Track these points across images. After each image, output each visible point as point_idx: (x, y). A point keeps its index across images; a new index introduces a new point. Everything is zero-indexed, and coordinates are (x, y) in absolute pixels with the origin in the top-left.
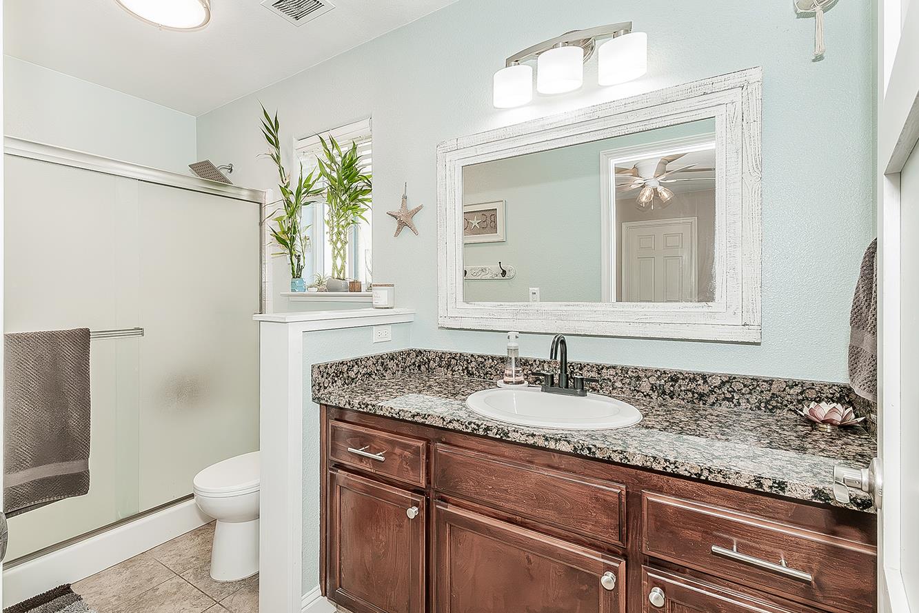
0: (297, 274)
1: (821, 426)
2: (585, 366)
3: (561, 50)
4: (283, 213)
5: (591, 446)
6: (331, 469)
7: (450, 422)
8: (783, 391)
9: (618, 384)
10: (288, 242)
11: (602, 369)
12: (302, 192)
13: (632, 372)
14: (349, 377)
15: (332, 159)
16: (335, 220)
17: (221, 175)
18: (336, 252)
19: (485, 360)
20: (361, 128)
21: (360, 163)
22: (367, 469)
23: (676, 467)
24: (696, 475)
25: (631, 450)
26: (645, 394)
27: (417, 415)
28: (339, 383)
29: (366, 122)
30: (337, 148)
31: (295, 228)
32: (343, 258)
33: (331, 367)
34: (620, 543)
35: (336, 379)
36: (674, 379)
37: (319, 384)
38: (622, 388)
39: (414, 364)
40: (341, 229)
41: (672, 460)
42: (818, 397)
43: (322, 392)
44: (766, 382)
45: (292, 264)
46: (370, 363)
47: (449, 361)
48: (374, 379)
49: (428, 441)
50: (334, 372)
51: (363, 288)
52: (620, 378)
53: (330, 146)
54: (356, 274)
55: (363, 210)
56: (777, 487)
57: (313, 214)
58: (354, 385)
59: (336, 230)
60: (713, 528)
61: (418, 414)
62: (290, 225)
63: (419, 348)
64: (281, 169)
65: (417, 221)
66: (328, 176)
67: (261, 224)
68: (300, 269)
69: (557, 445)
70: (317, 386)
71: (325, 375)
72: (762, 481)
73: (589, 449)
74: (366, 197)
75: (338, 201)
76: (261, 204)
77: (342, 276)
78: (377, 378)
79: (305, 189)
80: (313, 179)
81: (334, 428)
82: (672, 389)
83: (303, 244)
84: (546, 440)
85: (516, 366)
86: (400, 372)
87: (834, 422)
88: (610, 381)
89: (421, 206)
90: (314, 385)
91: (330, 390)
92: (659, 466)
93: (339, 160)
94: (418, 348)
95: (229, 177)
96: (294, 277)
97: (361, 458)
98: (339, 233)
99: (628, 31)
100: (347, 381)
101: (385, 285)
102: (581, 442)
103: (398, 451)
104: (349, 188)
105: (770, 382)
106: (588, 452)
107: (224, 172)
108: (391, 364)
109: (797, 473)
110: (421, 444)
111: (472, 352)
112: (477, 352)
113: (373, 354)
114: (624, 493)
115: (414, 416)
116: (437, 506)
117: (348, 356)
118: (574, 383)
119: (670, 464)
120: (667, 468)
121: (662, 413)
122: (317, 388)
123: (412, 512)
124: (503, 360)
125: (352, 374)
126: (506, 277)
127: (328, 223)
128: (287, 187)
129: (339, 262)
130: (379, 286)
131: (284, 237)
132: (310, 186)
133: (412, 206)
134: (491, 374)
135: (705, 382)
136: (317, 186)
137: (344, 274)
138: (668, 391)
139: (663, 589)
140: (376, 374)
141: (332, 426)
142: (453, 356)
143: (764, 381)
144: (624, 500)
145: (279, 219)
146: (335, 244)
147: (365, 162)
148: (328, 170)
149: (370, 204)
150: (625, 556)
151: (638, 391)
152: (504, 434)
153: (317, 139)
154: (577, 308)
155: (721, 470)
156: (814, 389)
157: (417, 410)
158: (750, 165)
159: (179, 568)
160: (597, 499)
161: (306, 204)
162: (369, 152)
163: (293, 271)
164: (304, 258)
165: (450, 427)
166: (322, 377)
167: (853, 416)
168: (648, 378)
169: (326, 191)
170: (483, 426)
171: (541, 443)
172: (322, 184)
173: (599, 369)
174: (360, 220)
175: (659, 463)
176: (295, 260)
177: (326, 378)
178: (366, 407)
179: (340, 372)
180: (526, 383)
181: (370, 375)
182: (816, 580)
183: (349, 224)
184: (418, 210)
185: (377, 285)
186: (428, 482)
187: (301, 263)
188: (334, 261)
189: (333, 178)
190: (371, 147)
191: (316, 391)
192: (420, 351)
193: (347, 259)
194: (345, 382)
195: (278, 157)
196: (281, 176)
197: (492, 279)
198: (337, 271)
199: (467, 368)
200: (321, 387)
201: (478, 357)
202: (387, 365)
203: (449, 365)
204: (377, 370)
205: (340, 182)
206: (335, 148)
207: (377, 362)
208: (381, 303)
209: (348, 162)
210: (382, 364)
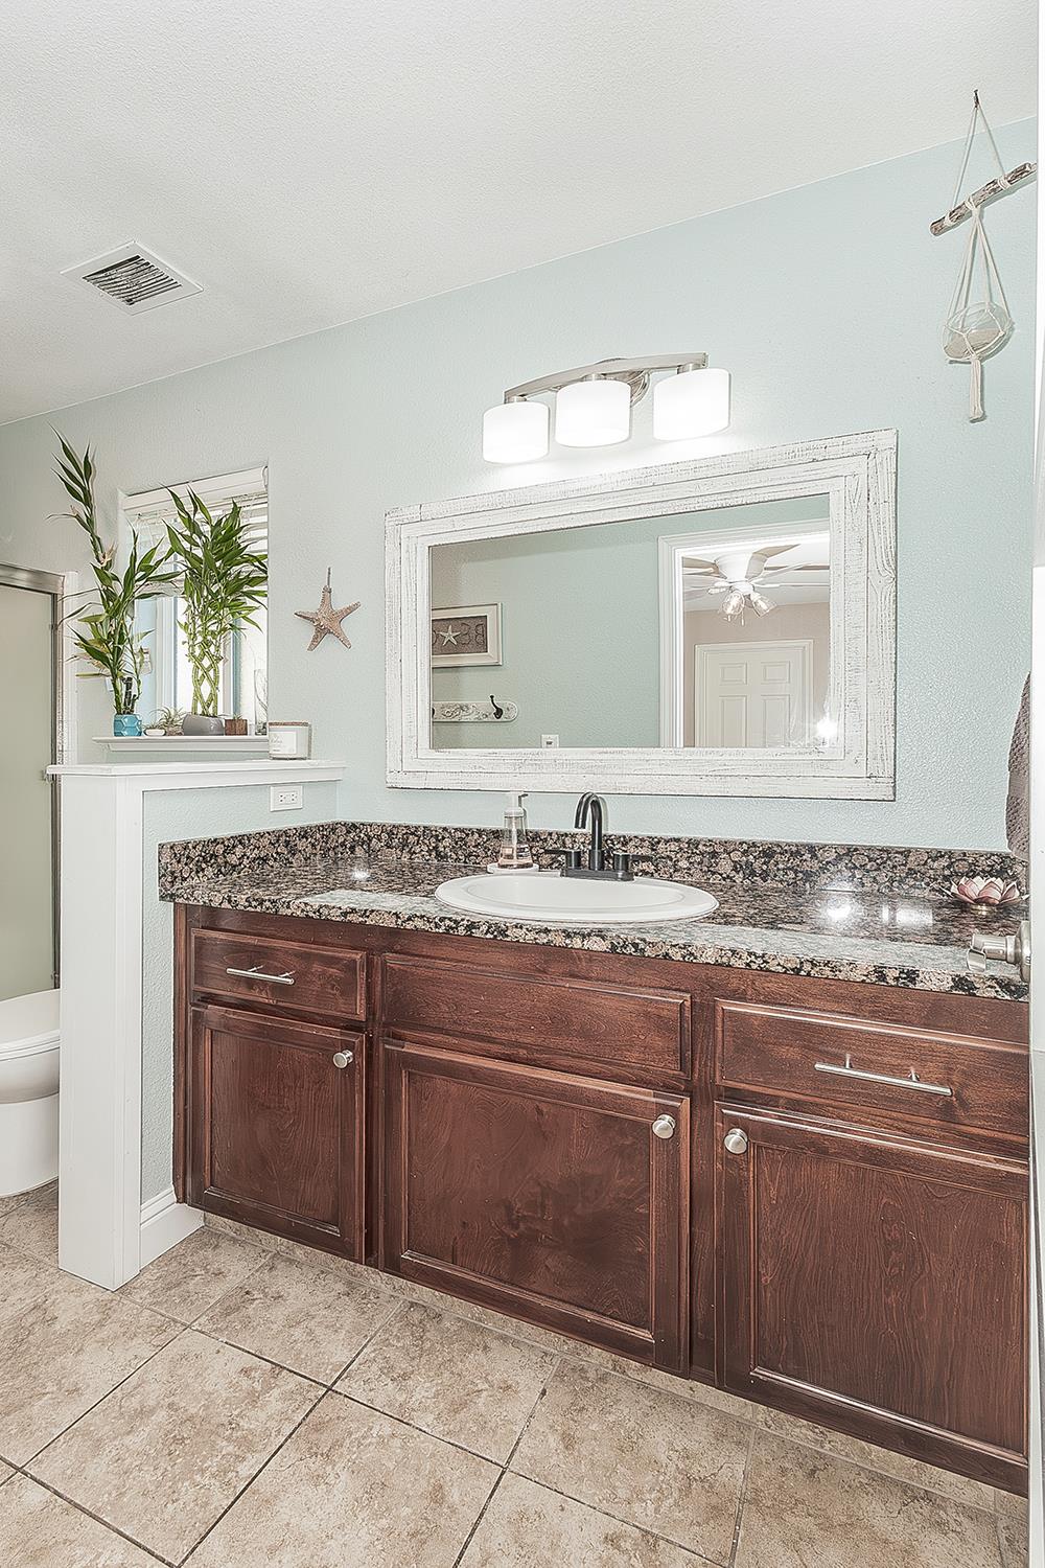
0: (125, 707)
1: (974, 907)
2: (631, 840)
3: (594, 385)
4: (100, 611)
5: (637, 941)
6: (194, 1005)
7: (409, 919)
8: (924, 865)
9: (683, 864)
10: (110, 656)
11: (658, 843)
12: (137, 578)
13: (704, 845)
14: (226, 862)
15: (192, 526)
16: (199, 622)
18: (200, 673)
19: (467, 835)
20: (247, 482)
21: (243, 537)
22: (261, 1000)
23: (764, 962)
24: (793, 970)
25: (699, 943)
26: (724, 875)
27: (350, 913)
28: (210, 872)
29: (258, 473)
30: (204, 510)
31: (121, 634)
32: (214, 684)
33: (194, 848)
34: (682, 1074)
35: (204, 866)
36: (768, 853)
37: (173, 873)
38: (689, 869)
39: (343, 844)
40: (209, 637)
41: (760, 953)
42: (972, 871)
43: (178, 885)
44: (901, 853)
45: (116, 691)
46: (265, 841)
47: (403, 837)
48: (272, 867)
49: (370, 951)
50: (200, 855)
51: (252, 730)
52: (686, 855)
53: (189, 507)
54: (237, 708)
55: (251, 609)
56: (905, 978)
57: (156, 613)
58: (235, 875)
59: (200, 639)
60: (817, 1041)
61: (353, 911)
62: (112, 630)
63: (352, 821)
64: (96, 542)
65: (348, 626)
66: (187, 554)
67: (55, 627)
68: (130, 700)
69: (585, 942)
70: (170, 876)
71: (184, 860)
72: (886, 971)
73: (635, 945)
74: (255, 588)
75: (205, 594)
76: (54, 594)
77: (211, 711)
78: (277, 865)
79: (143, 570)
80: (156, 557)
81: (200, 941)
82: (765, 867)
83: (138, 660)
84: (568, 936)
85: (519, 842)
86: (318, 857)
87: (991, 901)
88: (671, 860)
89: (357, 606)
90: (164, 875)
91: (193, 882)
92: (739, 962)
93: (206, 529)
94: (350, 820)
96: (118, 713)
97: (250, 983)
98: (206, 644)
99: (701, 364)
100: (223, 870)
101: (292, 724)
102: (622, 936)
103: (317, 967)
104: (225, 574)
105: (906, 853)
106: (633, 949)
108: (301, 844)
109: (933, 959)
110: (358, 956)
111: (444, 825)
112: (452, 824)
113: (270, 828)
114: (688, 1004)
115: (345, 914)
116: (387, 1046)
117: (225, 831)
118: (613, 864)
119: (756, 958)
120: (752, 964)
121: (748, 898)
122: (169, 879)
123: (344, 1058)
124: (497, 834)
125: (233, 859)
126: (503, 719)
127: (186, 627)
128: (106, 568)
129: (206, 689)
130: (281, 724)
131: (101, 648)
132: (151, 568)
133: (339, 604)
134: (477, 856)
135: (814, 856)
136: (165, 569)
137: (216, 707)
138: (758, 871)
139: (745, 1130)
140: (275, 859)
141: (196, 938)
142: (413, 831)
143: (897, 852)
144: (687, 1014)
145: (91, 620)
146: (199, 660)
147: (253, 534)
148: (186, 545)
149: (263, 600)
150: (690, 1092)
151: (713, 873)
152: (499, 932)
153: (164, 494)
154: (616, 756)
155: (829, 962)
156: (965, 860)
157: (352, 906)
158: (879, 560)
160: (647, 1015)
161: (142, 597)
162: (264, 519)
163: (118, 703)
164: (139, 682)
165: (408, 927)
166: (179, 862)
167: (1017, 893)
168: (729, 854)
169: (182, 577)
170: (465, 922)
171: (559, 940)
172: (177, 565)
173: (654, 843)
174: (245, 624)
175: (740, 958)
176: (122, 688)
177: (186, 864)
178: (261, 904)
179: (212, 855)
180: (536, 866)
181: (265, 860)
182: (958, 1096)
183: (225, 629)
184: (350, 610)
185: (277, 724)
186: (370, 1011)
187: (134, 691)
188: (196, 687)
189: (195, 557)
190: (266, 511)
191: (167, 884)
192: (353, 825)
193: (220, 685)
194: (219, 870)
195: (90, 521)
196: (96, 551)
197: (479, 722)
198: (203, 703)
199: (436, 848)
200: (176, 877)
201: (456, 830)
202: (296, 845)
203: (404, 844)
204: (277, 853)
205: (210, 565)
206: (199, 511)
207: (278, 841)
208: (284, 751)
209: (223, 533)
210: (287, 843)
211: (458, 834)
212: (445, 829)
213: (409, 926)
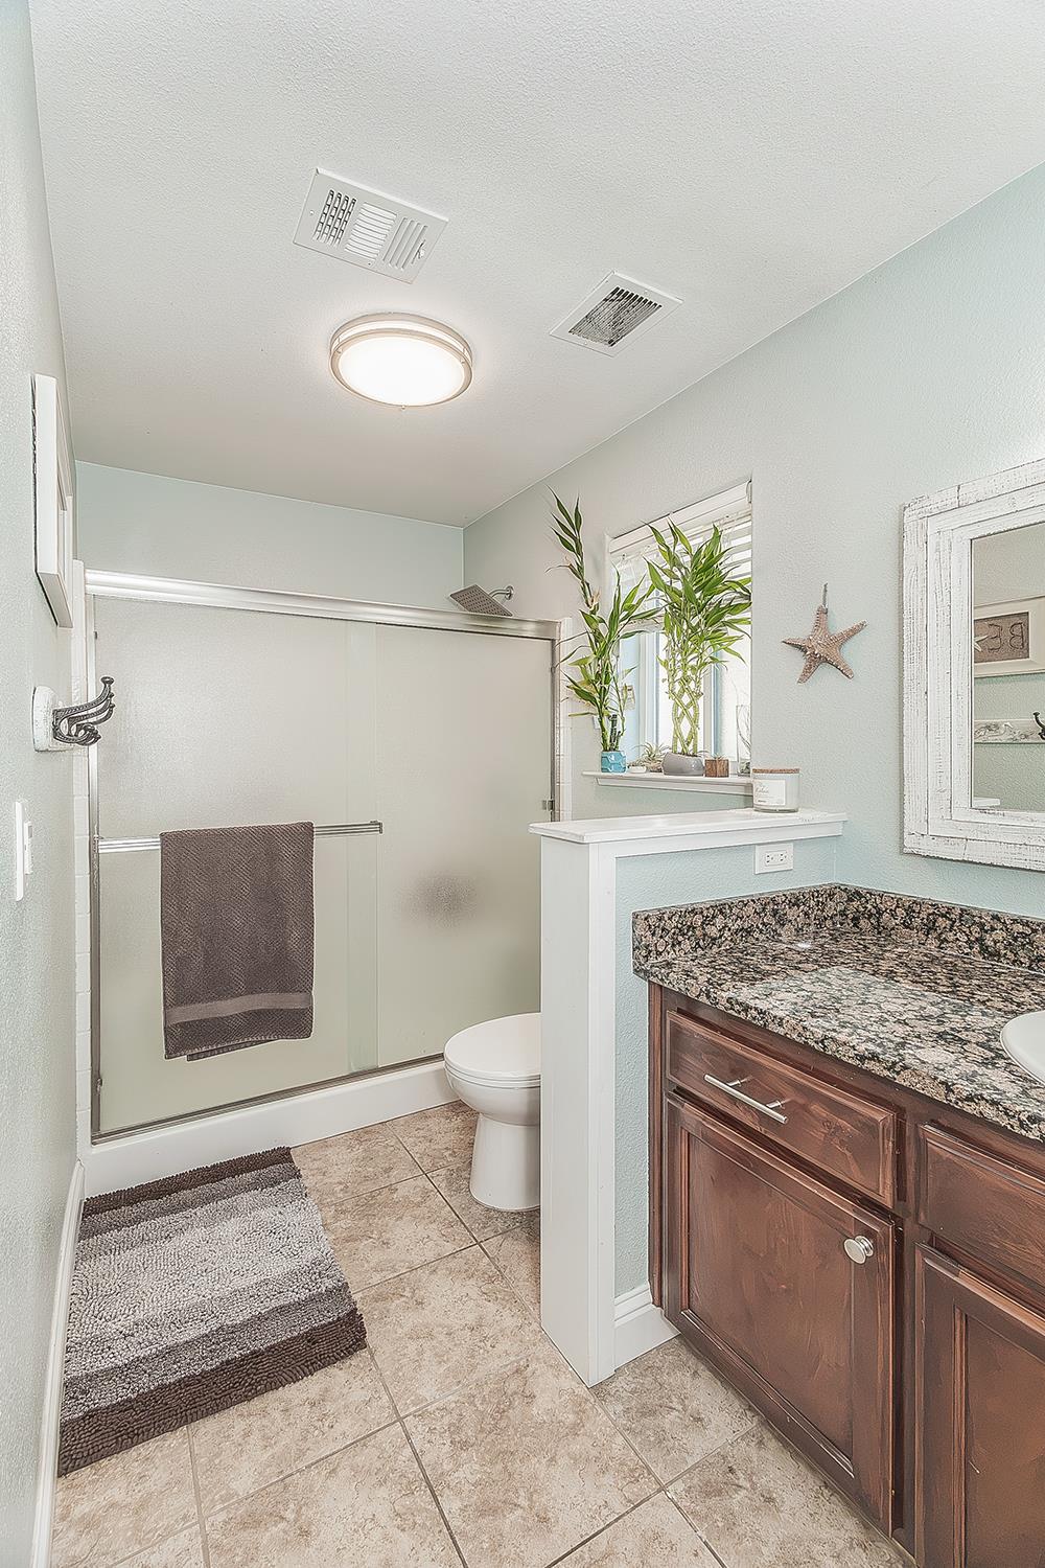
0: (610, 744)
4: (588, 653)
6: (671, 1097)
7: (969, 1098)
10: (596, 695)
12: (621, 617)
14: (705, 935)
15: (673, 560)
16: (679, 658)
17: (495, 604)
18: (680, 710)
19: (1036, 930)
20: (731, 502)
21: (724, 564)
22: (746, 1121)
27: (869, 1059)
28: (687, 945)
29: (741, 490)
30: (684, 540)
31: (607, 674)
32: (694, 721)
33: (670, 918)
35: (680, 938)
37: (647, 947)
39: (843, 913)
40: (689, 673)
43: (652, 960)
45: (603, 730)
46: (749, 910)
48: (757, 939)
49: (901, 1114)
50: (677, 927)
51: (733, 771)
53: (669, 540)
54: (718, 746)
55: (732, 639)
57: (640, 651)
58: (715, 949)
59: (680, 674)
61: (874, 1057)
62: (599, 669)
63: (857, 885)
64: (585, 585)
65: (850, 653)
66: (667, 589)
67: (553, 670)
68: (615, 736)
70: (642, 951)
71: (659, 932)
74: (738, 616)
75: (685, 627)
76: (553, 641)
77: (691, 750)
78: (763, 937)
79: (625, 613)
80: (639, 595)
81: (677, 1027)
83: (622, 698)
89: (863, 626)
90: (638, 948)
91: (669, 958)
93: (686, 560)
94: (854, 883)
95: (507, 606)
96: (605, 750)
98: (685, 680)
100: (701, 943)
101: (781, 771)
103: (819, 1110)
104: (706, 605)
107: (498, 599)
108: (792, 913)
110: (881, 1114)
113: (756, 894)
115: (862, 1058)
116: (928, 1261)
117: (704, 897)
122: (644, 953)
123: (858, 1248)
125: (713, 931)
127: (665, 664)
128: (593, 612)
129: (686, 727)
130: (767, 772)
131: (588, 689)
132: (632, 608)
133: (839, 624)
136: (648, 606)
137: (695, 746)
140: (762, 931)
141: (672, 1022)
142: (944, 911)
145: (581, 663)
146: (679, 697)
147: (736, 557)
148: (666, 579)
149: (747, 628)
153: (647, 531)
157: (871, 1047)
159: (427, 1163)
161: (627, 636)
162: (748, 539)
163: (605, 741)
164: (623, 720)
165: (967, 1109)
166: (654, 934)
169: (663, 612)
172: (656, 602)
174: (726, 656)
176: (608, 724)
177: (661, 937)
178: (746, 1010)
179: (689, 927)
181: (749, 932)
183: (706, 663)
184: (854, 631)
185: (762, 771)
186: (902, 1199)
187: (619, 728)
188: (676, 724)
189: (675, 591)
190: (750, 531)
191: (641, 958)
192: (857, 893)
193: (701, 723)
194: (697, 944)
195: (581, 568)
196: (585, 596)
197: (1013, 743)
198: (682, 741)
199: (980, 940)
200: (650, 951)
201: (1015, 921)
202: (785, 914)
203: (930, 928)
204: (763, 924)
205: (689, 597)
206: (679, 542)
207: (764, 909)
208: (771, 803)
209: (703, 561)
210: (775, 913)
211: (1020, 928)
212: (996, 917)
213: (970, 1108)
